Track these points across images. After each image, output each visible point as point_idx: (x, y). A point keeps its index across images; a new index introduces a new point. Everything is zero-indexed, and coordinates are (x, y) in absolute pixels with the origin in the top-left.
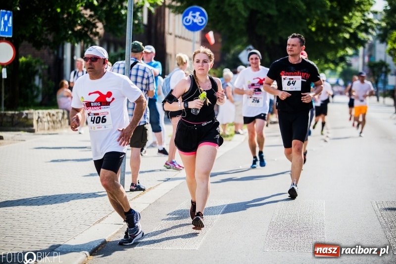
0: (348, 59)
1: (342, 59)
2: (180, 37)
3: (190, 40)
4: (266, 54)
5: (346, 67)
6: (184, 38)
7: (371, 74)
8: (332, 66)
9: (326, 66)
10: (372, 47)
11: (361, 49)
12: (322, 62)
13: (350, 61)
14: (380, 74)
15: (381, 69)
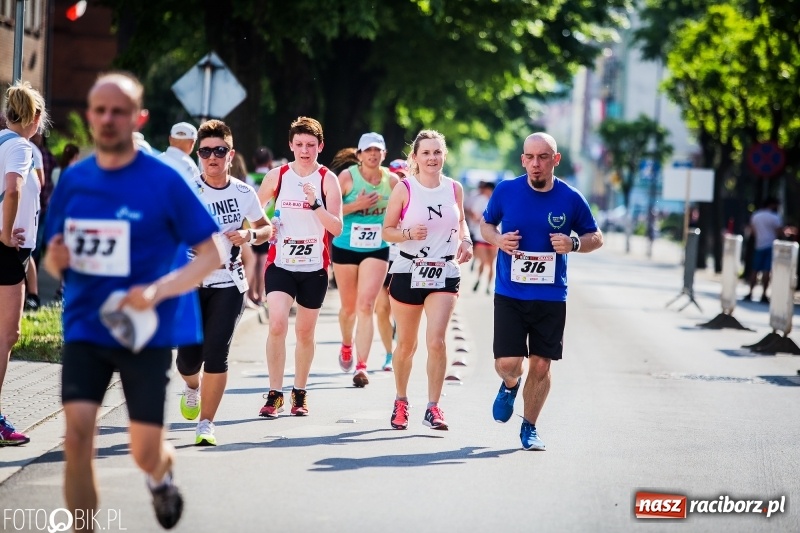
0: (532, 105)
1: (516, 107)
4: (265, 84)
7: (610, 158)
8: (480, 129)
9: (463, 128)
10: (615, 70)
11: (579, 72)
12: (450, 115)
13: (540, 114)
14: (638, 160)
15: (643, 143)
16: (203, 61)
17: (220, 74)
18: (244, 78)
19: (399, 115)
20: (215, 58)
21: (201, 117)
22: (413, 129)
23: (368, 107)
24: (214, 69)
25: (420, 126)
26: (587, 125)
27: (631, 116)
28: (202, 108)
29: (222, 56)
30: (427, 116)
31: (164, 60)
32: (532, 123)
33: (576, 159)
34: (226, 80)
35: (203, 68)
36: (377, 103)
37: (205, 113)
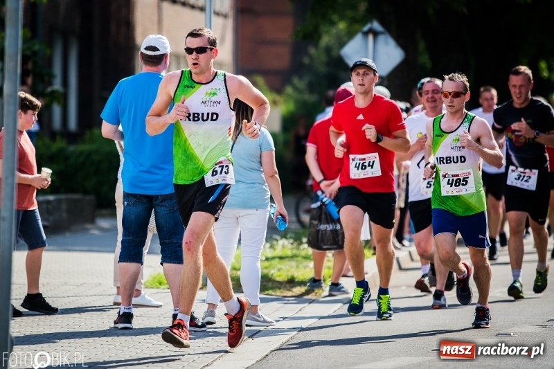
16: (366, 29)
17: (381, 38)
18: (401, 41)
20: (376, 25)
24: (376, 34)
29: (382, 23)
31: (334, 30)
34: (387, 43)
35: (366, 34)
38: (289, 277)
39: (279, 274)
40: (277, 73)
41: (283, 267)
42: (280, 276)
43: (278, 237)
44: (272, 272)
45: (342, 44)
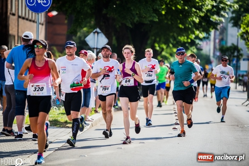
0: (197, 41)
2: (23, 18)
3: (34, 21)
4: (114, 38)
5: (195, 51)
6: (27, 19)
10: (224, 30)
11: (212, 32)
12: (171, 46)
14: (232, 58)
15: (233, 53)
16: (94, 31)
17: (100, 35)
18: (108, 36)
19: (156, 47)
20: (98, 30)
21: (94, 48)
22: (160, 50)
23: (146, 44)
24: (98, 33)
25: (162, 49)
26: (215, 48)
27: (229, 44)
28: (95, 45)
29: (100, 29)
30: (164, 46)
31: (82, 31)
32: (198, 47)
33: (212, 59)
34: (102, 37)
35: (94, 33)
36: (149, 42)
37: (96, 47)
38: (65, 121)
39: (61, 119)
40: (60, 45)
41: (63, 117)
42: (62, 120)
43: (61, 106)
44: (59, 119)
45: (86, 36)
